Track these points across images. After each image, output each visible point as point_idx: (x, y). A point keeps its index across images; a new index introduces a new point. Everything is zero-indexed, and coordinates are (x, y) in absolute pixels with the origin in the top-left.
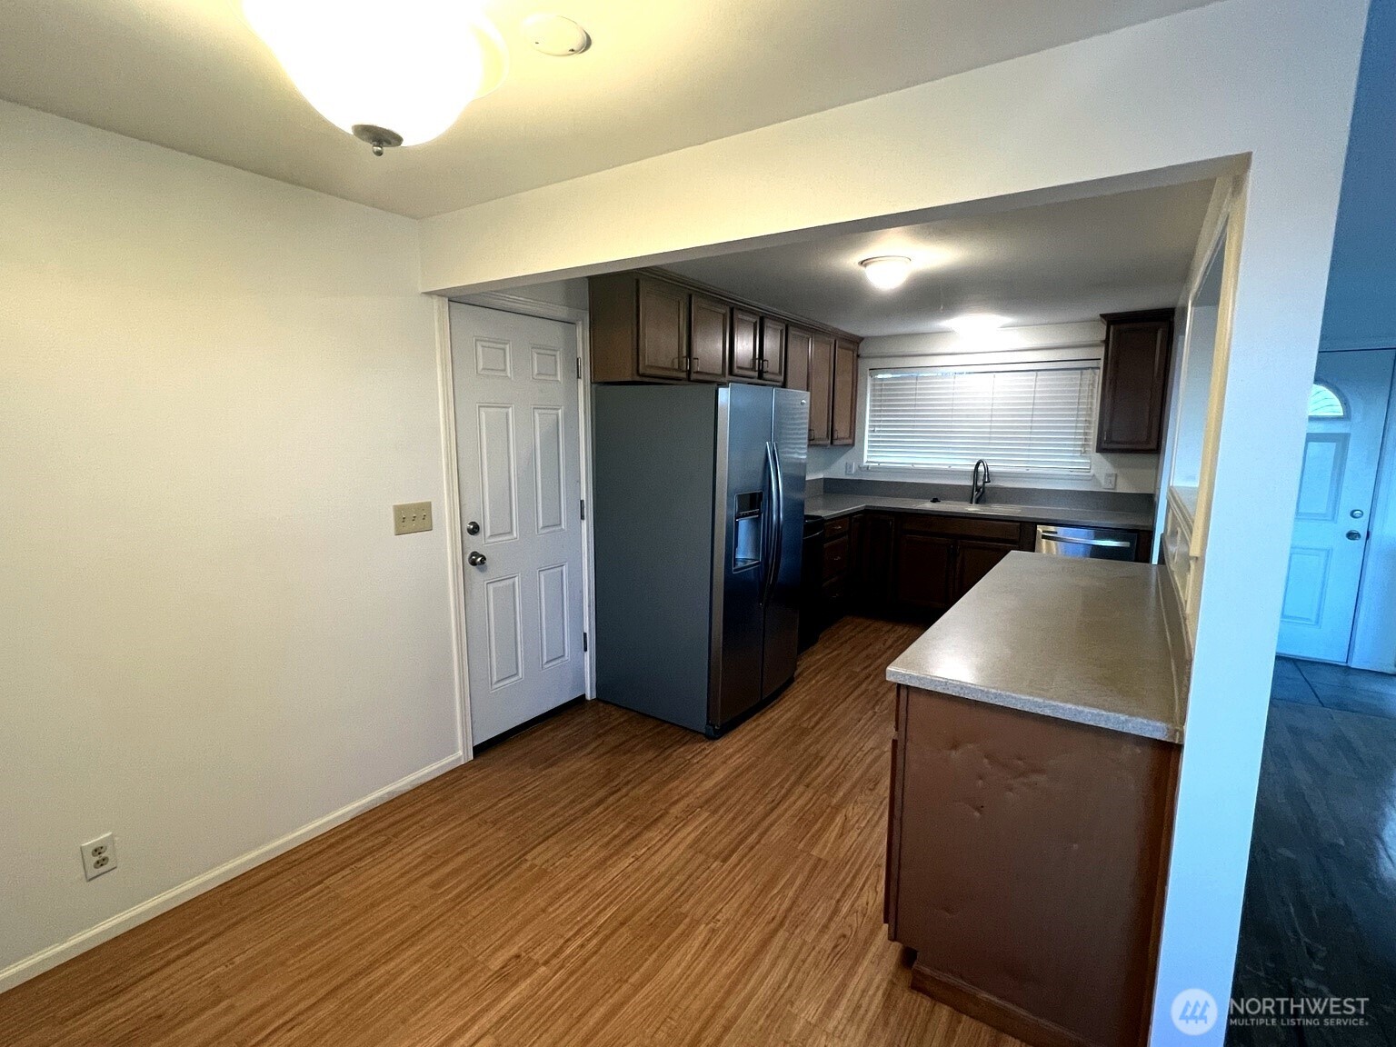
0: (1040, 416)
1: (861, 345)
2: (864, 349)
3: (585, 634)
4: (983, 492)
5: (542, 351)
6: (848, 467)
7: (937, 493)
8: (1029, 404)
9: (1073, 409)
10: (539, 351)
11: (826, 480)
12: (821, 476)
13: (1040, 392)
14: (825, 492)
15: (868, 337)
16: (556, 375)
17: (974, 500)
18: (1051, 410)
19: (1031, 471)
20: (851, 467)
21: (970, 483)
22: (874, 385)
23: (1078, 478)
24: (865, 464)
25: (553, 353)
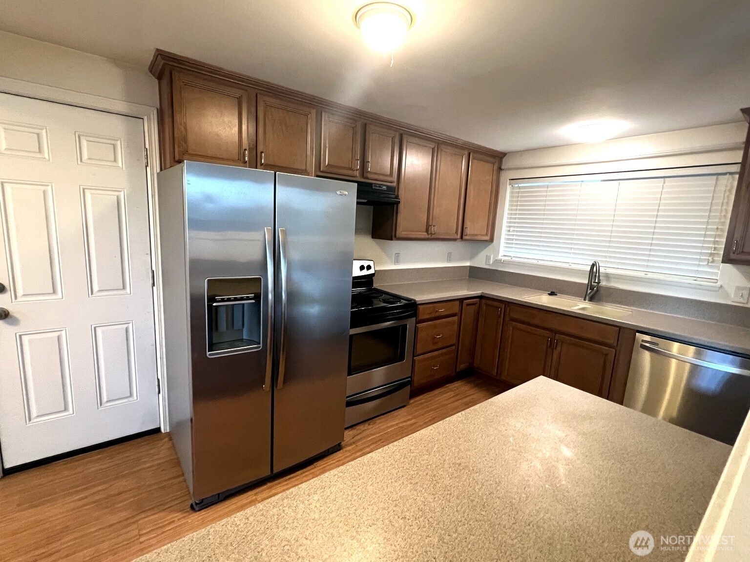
0: (665, 222)
1: (504, 160)
2: (507, 163)
3: (158, 380)
4: (597, 290)
5: (92, 139)
6: (488, 258)
7: (554, 288)
8: (653, 210)
9: (702, 217)
10: (89, 139)
11: (471, 267)
12: (468, 264)
13: (665, 199)
14: (470, 277)
15: (509, 153)
16: (115, 160)
17: (587, 297)
18: (684, 217)
19: (650, 276)
20: (489, 259)
21: (586, 282)
22: (512, 193)
23: (700, 288)
24: (500, 257)
25: (113, 142)
